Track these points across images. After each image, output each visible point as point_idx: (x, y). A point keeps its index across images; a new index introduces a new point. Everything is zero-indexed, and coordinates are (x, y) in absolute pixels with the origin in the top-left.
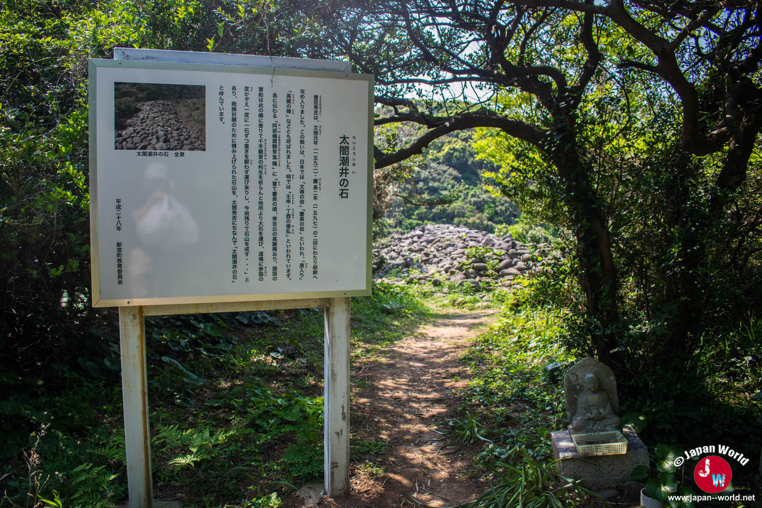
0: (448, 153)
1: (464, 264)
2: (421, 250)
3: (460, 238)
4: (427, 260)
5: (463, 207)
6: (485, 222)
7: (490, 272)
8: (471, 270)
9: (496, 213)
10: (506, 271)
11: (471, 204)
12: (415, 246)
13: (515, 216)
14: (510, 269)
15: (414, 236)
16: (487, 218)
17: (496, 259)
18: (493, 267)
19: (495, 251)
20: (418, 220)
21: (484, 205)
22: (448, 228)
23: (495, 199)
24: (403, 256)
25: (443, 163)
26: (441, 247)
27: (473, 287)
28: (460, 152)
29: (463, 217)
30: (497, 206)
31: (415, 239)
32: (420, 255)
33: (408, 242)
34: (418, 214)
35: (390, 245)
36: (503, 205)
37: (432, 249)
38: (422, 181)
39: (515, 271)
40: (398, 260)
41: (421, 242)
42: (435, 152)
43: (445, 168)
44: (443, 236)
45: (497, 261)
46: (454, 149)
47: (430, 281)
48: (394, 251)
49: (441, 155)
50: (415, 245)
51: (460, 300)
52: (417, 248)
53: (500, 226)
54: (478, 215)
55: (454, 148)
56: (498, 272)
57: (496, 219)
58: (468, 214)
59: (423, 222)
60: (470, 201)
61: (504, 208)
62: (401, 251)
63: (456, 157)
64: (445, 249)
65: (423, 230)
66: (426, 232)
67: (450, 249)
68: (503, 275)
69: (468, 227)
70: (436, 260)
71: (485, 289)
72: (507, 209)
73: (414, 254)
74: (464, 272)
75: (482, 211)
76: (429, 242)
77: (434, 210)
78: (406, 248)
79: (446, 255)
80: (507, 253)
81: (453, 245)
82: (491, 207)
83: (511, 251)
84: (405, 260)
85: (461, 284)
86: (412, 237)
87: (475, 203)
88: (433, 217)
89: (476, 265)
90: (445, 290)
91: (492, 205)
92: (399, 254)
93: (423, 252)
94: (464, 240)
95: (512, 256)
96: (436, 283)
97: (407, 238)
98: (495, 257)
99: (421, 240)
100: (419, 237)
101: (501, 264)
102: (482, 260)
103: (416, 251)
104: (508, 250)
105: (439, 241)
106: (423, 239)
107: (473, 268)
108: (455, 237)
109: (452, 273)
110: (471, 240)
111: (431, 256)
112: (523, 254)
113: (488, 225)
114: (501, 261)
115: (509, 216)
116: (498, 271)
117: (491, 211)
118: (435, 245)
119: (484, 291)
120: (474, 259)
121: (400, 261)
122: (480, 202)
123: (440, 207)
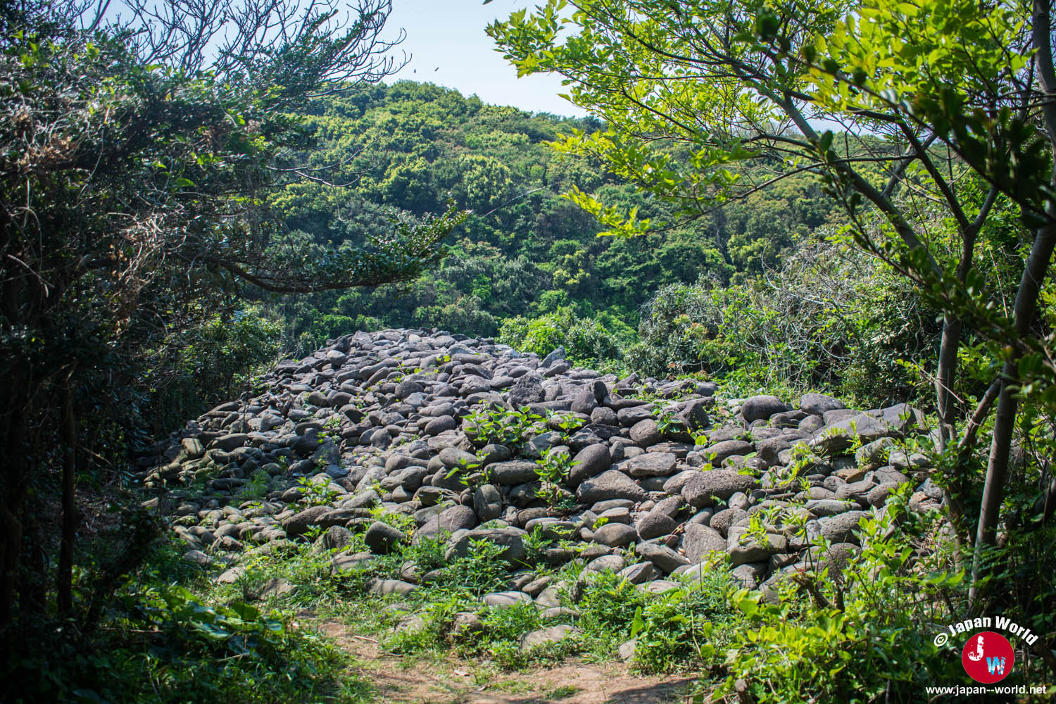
0: (397, 181)
1: (463, 470)
2: (339, 402)
3: (438, 363)
4: (356, 434)
5: (431, 285)
6: (476, 312)
7: (545, 488)
8: (486, 489)
9: (495, 294)
10: (598, 483)
11: (445, 279)
12: (326, 391)
13: (531, 299)
14: (606, 474)
15: (323, 363)
16: (478, 302)
17: (559, 443)
18: (557, 476)
19: (555, 417)
20: (345, 314)
21: (471, 279)
22: (405, 340)
23: (491, 267)
24: (295, 418)
25: (389, 201)
26: (392, 390)
27: (504, 556)
28: (420, 179)
29: (433, 305)
30: (496, 281)
31: (328, 370)
32: (336, 416)
33: (308, 378)
34: (343, 303)
35: (264, 389)
36: (506, 277)
37: (369, 398)
38: (349, 237)
39: (625, 483)
40: (282, 430)
41: (341, 380)
42: (371, 180)
43: (392, 210)
44: (394, 359)
45: (562, 449)
46: (409, 174)
47: (359, 529)
48: (273, 404)
49: (384, 185)
50: (326, 386)
51: (466, 620)
52: (332, 395)
53: (509, 322)
54: (461, 300)
55: (408, 170)
56: (573, 490)
57: (496, 305)
58: (441, 297)
59: (355, 318)
60: (444, 273)
61: (507, 283)
62: (291, 405)
63: (413, 188)
64: (401, 398)
65: (345, 349)
66: (353, 350)
67: (414, 398)
68: (590, 500)
69: (452, 332)
70: (378, 433)
71: (542, 558)
72: (514, 286)
73: (322, 411)
74: (464, 494)
75: (468, 292)
76: (360, 378)
77: (376, 294)
78: (304, 396)
79: (405, 415)
80: (588, 421)
81: (421, 387)
82: (485, 283)
83: (599, 413)
84: (300, 431)
85: (462, 548)
86: (319, 366)
87: (454, 277)
88: (375, 307)
89: (500, 467)
90: (410, 568)
91: (487, 279)
92: (285, 412)
93: (345, 408)
94: (449, 370)
95: (606, 429)
96: (381, 543)
97: (307, 370)
98: (555, 436)
99: (340, 374)
100: (337, 364)
101: (580, 461)
102: (515, 449)
103: (326, 404)
104: (588, 412)
105: (384, 375)
106: (347, 369)
107: (493, 480)
108: (424, 361)
109: (429, 501)
110: (468, 371)
111: (365, 421)
112: (637, 420)
113: (480, 317)
114: (575, 449)
115: (520, 298)
116: (572, 483)
117: (484, 290)
118: (375, 387)
119: (541, 567)
120: (490, 447)
121: (286, 433)
122: (462, 274)
123: (386, 287)
